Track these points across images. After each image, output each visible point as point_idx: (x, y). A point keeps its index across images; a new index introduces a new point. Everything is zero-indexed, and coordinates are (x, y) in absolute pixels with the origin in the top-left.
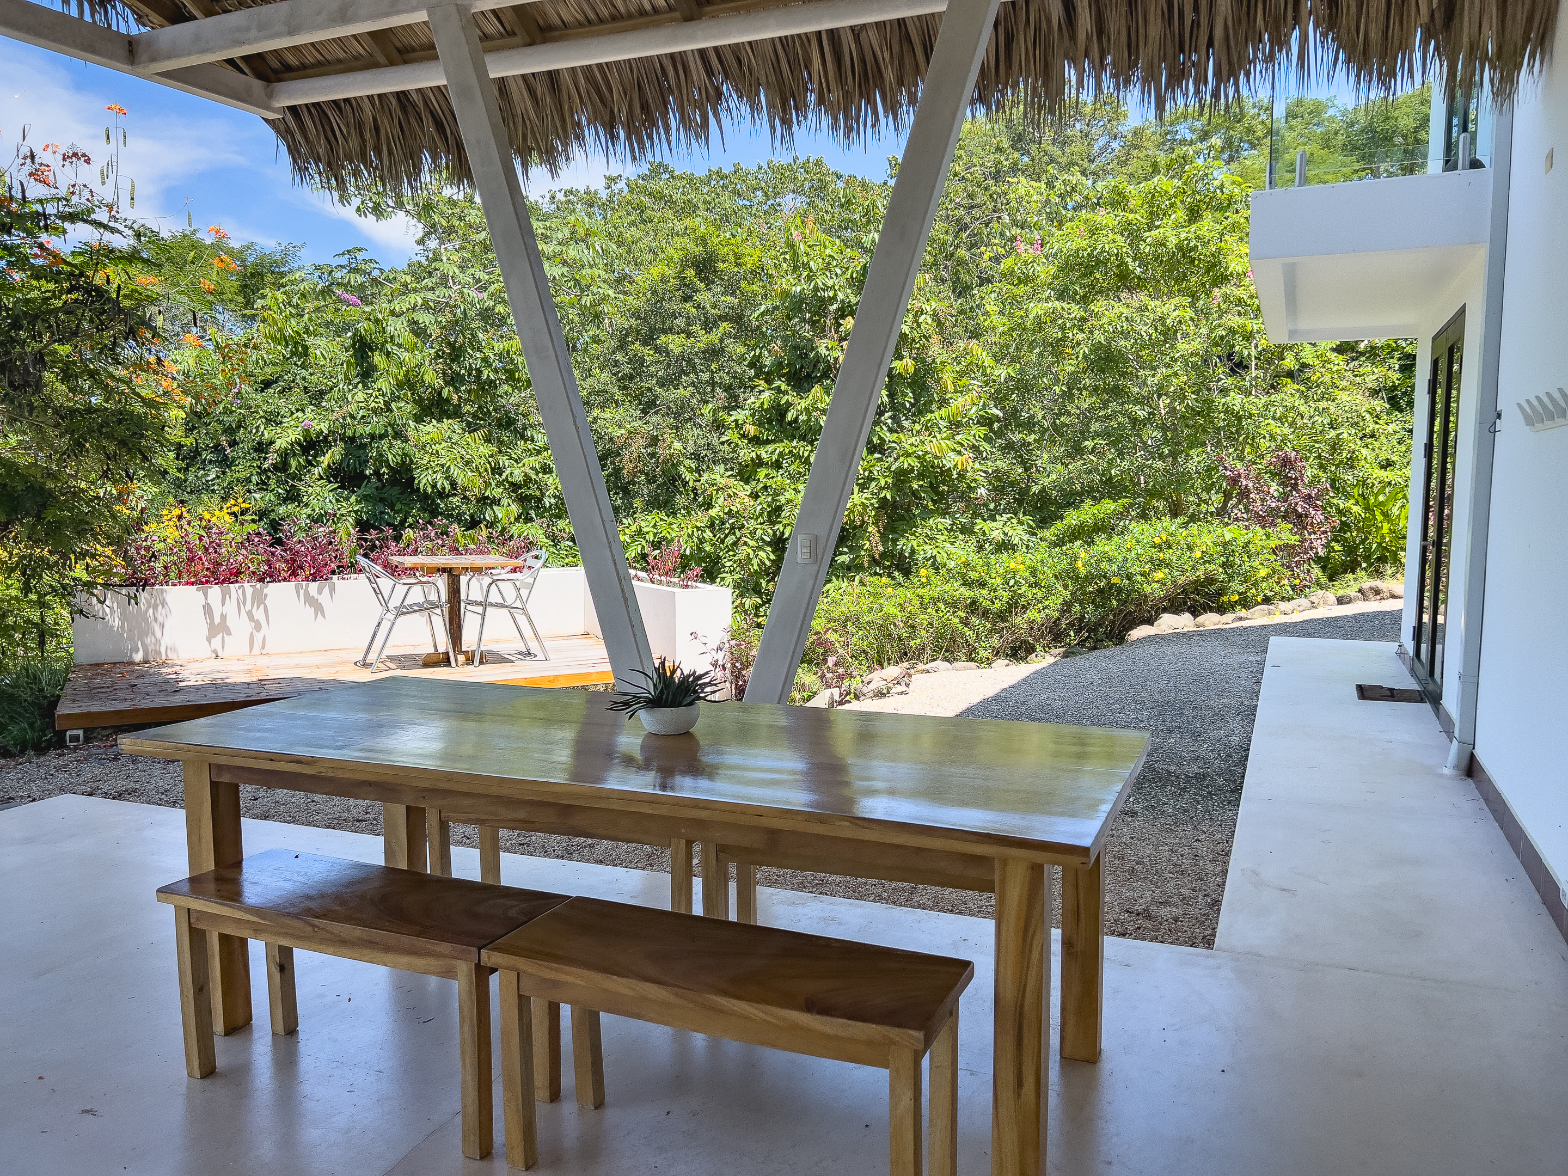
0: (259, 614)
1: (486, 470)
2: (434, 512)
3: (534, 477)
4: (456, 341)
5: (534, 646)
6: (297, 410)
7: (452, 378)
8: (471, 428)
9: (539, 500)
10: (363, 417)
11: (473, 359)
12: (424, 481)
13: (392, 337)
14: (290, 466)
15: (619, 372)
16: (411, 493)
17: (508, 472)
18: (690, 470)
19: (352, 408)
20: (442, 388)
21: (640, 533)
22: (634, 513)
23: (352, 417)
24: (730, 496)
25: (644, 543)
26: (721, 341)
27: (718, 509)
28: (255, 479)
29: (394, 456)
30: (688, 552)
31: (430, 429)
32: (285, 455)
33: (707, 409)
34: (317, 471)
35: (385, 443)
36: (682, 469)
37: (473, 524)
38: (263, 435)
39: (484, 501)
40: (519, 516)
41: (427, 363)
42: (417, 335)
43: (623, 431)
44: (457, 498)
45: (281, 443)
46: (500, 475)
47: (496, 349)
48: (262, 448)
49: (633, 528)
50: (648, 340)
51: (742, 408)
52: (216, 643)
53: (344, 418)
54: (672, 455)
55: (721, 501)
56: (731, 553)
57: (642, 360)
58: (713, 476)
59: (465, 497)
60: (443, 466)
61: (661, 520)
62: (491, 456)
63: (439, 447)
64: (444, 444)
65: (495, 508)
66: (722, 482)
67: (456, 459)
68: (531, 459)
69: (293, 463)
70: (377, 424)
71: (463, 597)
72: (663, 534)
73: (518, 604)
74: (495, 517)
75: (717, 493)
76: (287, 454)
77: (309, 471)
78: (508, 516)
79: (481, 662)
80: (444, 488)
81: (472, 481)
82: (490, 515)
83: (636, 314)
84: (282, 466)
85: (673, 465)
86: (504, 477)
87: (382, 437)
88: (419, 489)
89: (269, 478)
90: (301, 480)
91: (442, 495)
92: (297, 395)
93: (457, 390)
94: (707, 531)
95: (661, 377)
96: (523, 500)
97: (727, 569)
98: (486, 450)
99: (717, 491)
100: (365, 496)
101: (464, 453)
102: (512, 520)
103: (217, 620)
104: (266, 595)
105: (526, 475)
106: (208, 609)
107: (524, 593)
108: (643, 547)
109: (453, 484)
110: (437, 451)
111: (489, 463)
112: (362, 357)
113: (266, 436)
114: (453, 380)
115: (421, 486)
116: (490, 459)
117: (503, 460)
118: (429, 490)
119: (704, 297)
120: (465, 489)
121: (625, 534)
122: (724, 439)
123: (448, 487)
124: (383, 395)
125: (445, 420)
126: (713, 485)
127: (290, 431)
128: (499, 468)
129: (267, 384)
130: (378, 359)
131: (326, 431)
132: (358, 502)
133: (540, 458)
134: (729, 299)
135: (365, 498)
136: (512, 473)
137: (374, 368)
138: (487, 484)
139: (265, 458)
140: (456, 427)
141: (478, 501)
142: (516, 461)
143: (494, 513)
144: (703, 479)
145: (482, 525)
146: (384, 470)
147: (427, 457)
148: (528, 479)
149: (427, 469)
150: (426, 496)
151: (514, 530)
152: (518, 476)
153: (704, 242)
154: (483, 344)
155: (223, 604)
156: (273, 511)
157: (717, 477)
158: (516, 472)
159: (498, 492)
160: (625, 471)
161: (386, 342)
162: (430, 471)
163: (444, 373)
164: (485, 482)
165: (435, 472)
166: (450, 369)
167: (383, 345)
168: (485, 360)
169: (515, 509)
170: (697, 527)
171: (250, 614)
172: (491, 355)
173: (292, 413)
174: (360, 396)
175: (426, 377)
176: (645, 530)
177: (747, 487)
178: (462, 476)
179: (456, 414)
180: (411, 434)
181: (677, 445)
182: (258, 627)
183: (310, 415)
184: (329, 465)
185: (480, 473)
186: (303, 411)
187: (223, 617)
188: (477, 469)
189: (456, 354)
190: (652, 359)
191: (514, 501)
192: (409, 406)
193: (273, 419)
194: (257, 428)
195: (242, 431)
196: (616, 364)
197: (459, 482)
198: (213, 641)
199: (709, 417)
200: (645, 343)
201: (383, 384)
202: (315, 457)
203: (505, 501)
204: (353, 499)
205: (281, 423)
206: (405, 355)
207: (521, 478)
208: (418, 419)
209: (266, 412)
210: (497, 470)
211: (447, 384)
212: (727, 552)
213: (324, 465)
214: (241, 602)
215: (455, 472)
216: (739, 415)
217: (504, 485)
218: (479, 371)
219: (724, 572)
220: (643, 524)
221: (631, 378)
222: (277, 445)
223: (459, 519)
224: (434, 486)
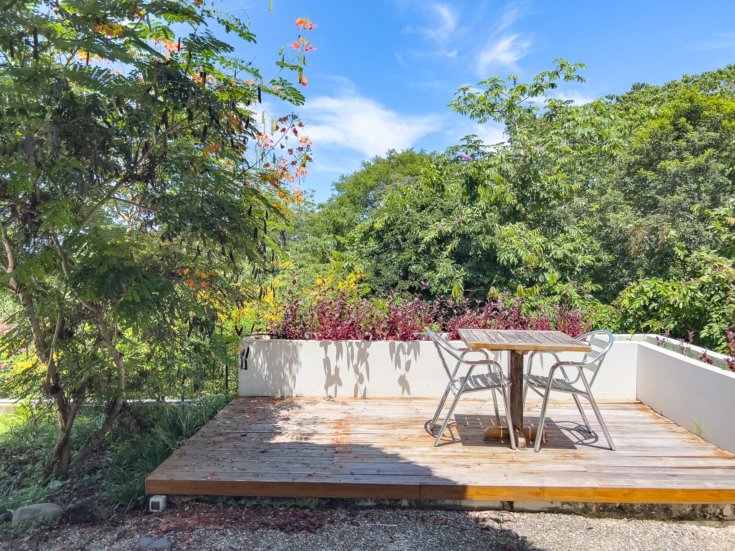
0: (362, 369)
1: (540, 251)
2: (509, 276)
3: (570, 255)
4: (525, 177)
5: (594, 426)
6: (437, 221)
7: (522, 199)
8: (531, 227)
9: (573, 270)
10: (470, 222)
11: (535, 187)
12: (503, 258)
13: (488, 176)
14: (431, 251)
15: (626, 190)
16: (495, 266)
17: (553, 252)
18: (682, 249)
19: (464, 218)
20: (516, 205)
21: (642, 291)
22: (638, 278)
23: (464, 222)
24: (716, 267)
25: (645, 298)
26: (707, 161)
27: (707, 276)
28: (414, 258)
29: (486, 244)
30: (681, 306)
31: (508, 228)
32: (429, 245)
33: (695, 208)
34: (445, 253)
35: (481, 237)
36: (676, 249)
37: (531, 283)
38: (418, 234)
39: (538, 270)
40: (560, 279)
41: (508, 191)
42: (503, 175)
43: (631, 225)
44: (522, 268)
45: (427, 239)
46: (549, 254)
47: (549, 180)
48: (417, 242)
49: (637, 288)
50: (649, 166)
51: (724, 206)
52: (331, 390)
53: (459, 223)
54: (669, 240)
55: (710, 270)
56: (717, 308)
57: (645, 179)
58: (701, 254)
59: (527, 268)
60: (514, 249)
61: (659, 283)
62: (543, 243)
63: (512, 239)
64: (516, 237)
65: (545, 274)
66: (709, 257)
67: (522, 245)
68: (568, 244)
69: (433, 249)
70: (477, 227)
71: (525, 372)
72: (661, 293)
73: (583, 389)
74: (545, 279)
75: (705, 265)
76: (430, 245)
77: (441, 254)
78: (553, 278)
79: (543, 445)
80: (514, 263)
81: (531, 258)
82: (542, 279)
83: (640, 152)
84: (427, 251)
85: (669, 246)
86: (551, 255)
87: (479, 233)
88: (499, 263)
89: (421, 257)
90: (436, 258)
91: (513, 266)
92: (438, 212)
93: (524, 205)
94: (699, 292)
95: (660, 189)
96: (562, 270)
97: (714, 320)
98: (541, 239)
99: (705, 264)
100: (470, 267)
101: (527, 241)
102: (555, 281)
103: (333, 373)
104: (368, 354)
105: (564, 254)
106: (327, 362)
107: (588, 374)
108: (645, 301)
109: (520, 260)
110: (511, 241)
111: (542, 247)
112: (471, 189)
113: (420, 235)
114: (522, 200)
115: (501, 261)
116: (543, 245)
117: (551, 245)
118: (505, 263)
119: (693, 135)
120: (527, 263)
121: (631, 292)
122: (710, 227)
123: (516, 262)
124: (481, 210)
125: (517, 223)
126: (701, 260)
127: (432, 232)
128: (548, 250)
129: (423, 208)
130: (480, 190)
131: (451, 232)
132: (465, 271)
133: (574, 244)
134: (712, 134)
135: (470, 269)
136: (556, 253)
137: (478, 195)
138: (540, 260)
139: (419, 247)
140: (523, 226)
141: (535, 270)
142: (558, 245)
143: (544, 277)
144: (693, 256)
145: (537, 285)
146: (479, 252)
147: (505, 244)
148: (565, 256)
149: (505, 251)
150: (504, 267)
151: (557, 289)
152: (559, 254)
153: (691, 100)
154: (542, 177)
155: (337, 359)
156: (422, 275)
157: (704, 254)
158: (559, 252)
159: (547, 265)
160: (632, 251)
161: (485, 179)
162: (506, 253)
163: (517, 196)
164: (539, 259)
165: (509, 253)
166: (521, 193)
167: (483, 181)
168: (542, 187)
169: (557, 275)
170: (690, 289)
171: (356, 368)
172: (546, 183)
173: (434, 222)
174: (469, 211)
175: (507, 199)
176: (646, 290)
177: (729, 261)
178: (525, 255)
179: (524, 219)
180: (497, 231)
181: (673, 232)
182: (361, 380)
183: (442, 223)
184: (451, 250)
185: (536, 253)
186: (440, 221)
187: (337, 369)
188: (535, 250)
189: (525, 184)
190: (653, 177)
191: (556, 270)
192: (496, 215)
193: (424, 226)
194: (416, 231)
195: (409, 233)
196: (625, 184)
197: (524, 258)
198: (330, 388)
199: (697, 213)
200: (646, 169)
201: (482, 203)
202: (444, 246)
203: (551, 270)
204: (462, 269)
205: (428, 228)
206: (496, 187)
207: (561, 256)
208: (501, 223)
209: (421, 222)
210: (547, 251)
211: (519, 202)
212: (714, 307)
213: (449, 250)
214: (350, 357)
215: (521, 252)
216: (721, 211)
217: (551, 261)
218: (538, 194)
219: (712, 322)
220: (644, 286)
221: (635, 192)
222: (425, 240)
223: (523, 281)
224: (508, 261)
